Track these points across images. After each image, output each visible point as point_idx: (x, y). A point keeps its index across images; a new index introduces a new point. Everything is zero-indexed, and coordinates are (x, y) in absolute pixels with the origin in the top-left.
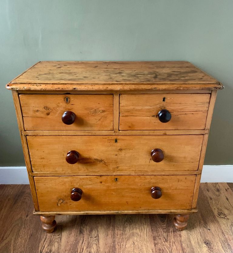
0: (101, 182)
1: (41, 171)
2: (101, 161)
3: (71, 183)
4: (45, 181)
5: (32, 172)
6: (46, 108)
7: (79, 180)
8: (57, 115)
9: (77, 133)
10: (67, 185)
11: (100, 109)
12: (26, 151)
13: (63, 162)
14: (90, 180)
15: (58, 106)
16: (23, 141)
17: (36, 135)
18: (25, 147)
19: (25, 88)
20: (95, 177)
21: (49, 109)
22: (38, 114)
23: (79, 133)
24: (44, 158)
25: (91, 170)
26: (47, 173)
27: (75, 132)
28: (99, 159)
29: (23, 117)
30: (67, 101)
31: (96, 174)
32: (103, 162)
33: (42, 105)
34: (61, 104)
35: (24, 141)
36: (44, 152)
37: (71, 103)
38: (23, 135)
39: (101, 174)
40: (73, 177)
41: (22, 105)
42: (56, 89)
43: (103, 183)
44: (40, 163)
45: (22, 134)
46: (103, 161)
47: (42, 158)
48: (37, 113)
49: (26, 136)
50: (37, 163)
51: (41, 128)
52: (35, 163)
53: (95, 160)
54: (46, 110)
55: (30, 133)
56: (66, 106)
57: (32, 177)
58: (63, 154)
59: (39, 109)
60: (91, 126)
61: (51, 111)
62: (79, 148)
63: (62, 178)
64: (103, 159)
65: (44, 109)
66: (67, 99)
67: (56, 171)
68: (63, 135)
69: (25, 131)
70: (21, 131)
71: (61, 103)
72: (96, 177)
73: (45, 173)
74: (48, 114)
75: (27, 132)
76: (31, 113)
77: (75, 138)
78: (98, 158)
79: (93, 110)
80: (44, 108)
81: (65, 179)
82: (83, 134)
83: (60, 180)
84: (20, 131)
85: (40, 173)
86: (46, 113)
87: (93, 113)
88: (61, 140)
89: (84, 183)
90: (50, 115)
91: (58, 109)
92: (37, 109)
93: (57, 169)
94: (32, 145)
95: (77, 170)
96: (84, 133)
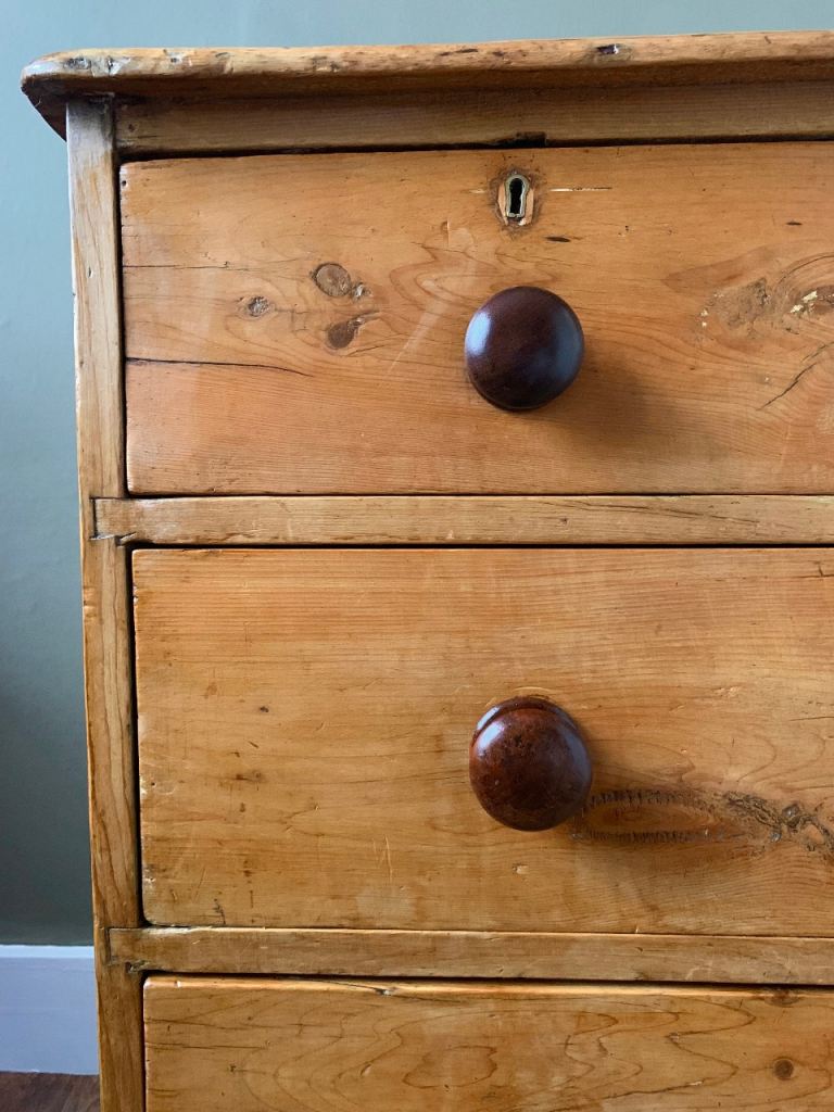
0: (784, 1069)
1: (218, 909)
2: (792, 825)
3: (490, 1057)
4: (248, 1025)
5: (132, 921)
6: (328, 276)
7: (570, 1026)
8: (414, 344)
9: (572, 515)
10: (447, 1080)
11: (803, 278)
12: (110, 704)
13: (433, 825)
14: (670, 1038)
15: (435, 258)
16: (97, 603)
17: (217, 536)
18: (109, 658)
19: (179, 57)
20: (727, 1005)
21: (350, 293)
22: (257, 336)
23: (599, 521)
24: (258, 777)
25: (691, 923)
26: (268, 939)
27: (564, 513)
28: (777, 795)
29: (124, 360)
30: (515, 207)
31: (737, 970)
32: (810, 828)
33: (298, 252)
34: (461, 237)
35: (108, 597)
36: (264, 709)
37: (548, 226)
38: (106, 537)
39: (789, 965)
40: (515, 998)
41: (128, 258)
42: (446, 61)
43: (802, 1077)
44: (220, 830)
45: (102, 525)
46: (809, 819)
47: (239, 778)
48: (251, 328)
49: (132, 545)
50: (195, 828)
51: (264, 472)
52: (178, 830)
53: (730, 814)
54: (329, 294)
55: (164, 519)
56: (500, 255)
57: (128, 977)
58: (438, 738)
59: (268, 290)
60: (715, 452)
61: (366, 303)
62: (586, 679)
63: (405, 997)
64: (811, 797)
65: (309, 289)
66: (516, 189)
67: (356, 922)
68: (450, 537)
69: (129, 495)
70: (93, 499)
71: (463, 231)
72: (738, 1007)
73: (254, 943)
74: (340, 336)
75: (141, 514)
76: (199, 329)
77: (555, 574)
78: (760, 789)
79: (734, 288)
80: (314, 276)
81: (432, 1012)
82: (628, 525)
83: (384, 1027)
84: (82, 498)
85: (204, 938)
86: (328, 321)
87: (735, 321)
88: (427, 584)
89: (610, 1064)
90: (354, 345)
91: (428, 284)
92: (249, 286)
93: (364, 904)
94: (176, 637)
95: (556, 916)
96: (645, 519)
